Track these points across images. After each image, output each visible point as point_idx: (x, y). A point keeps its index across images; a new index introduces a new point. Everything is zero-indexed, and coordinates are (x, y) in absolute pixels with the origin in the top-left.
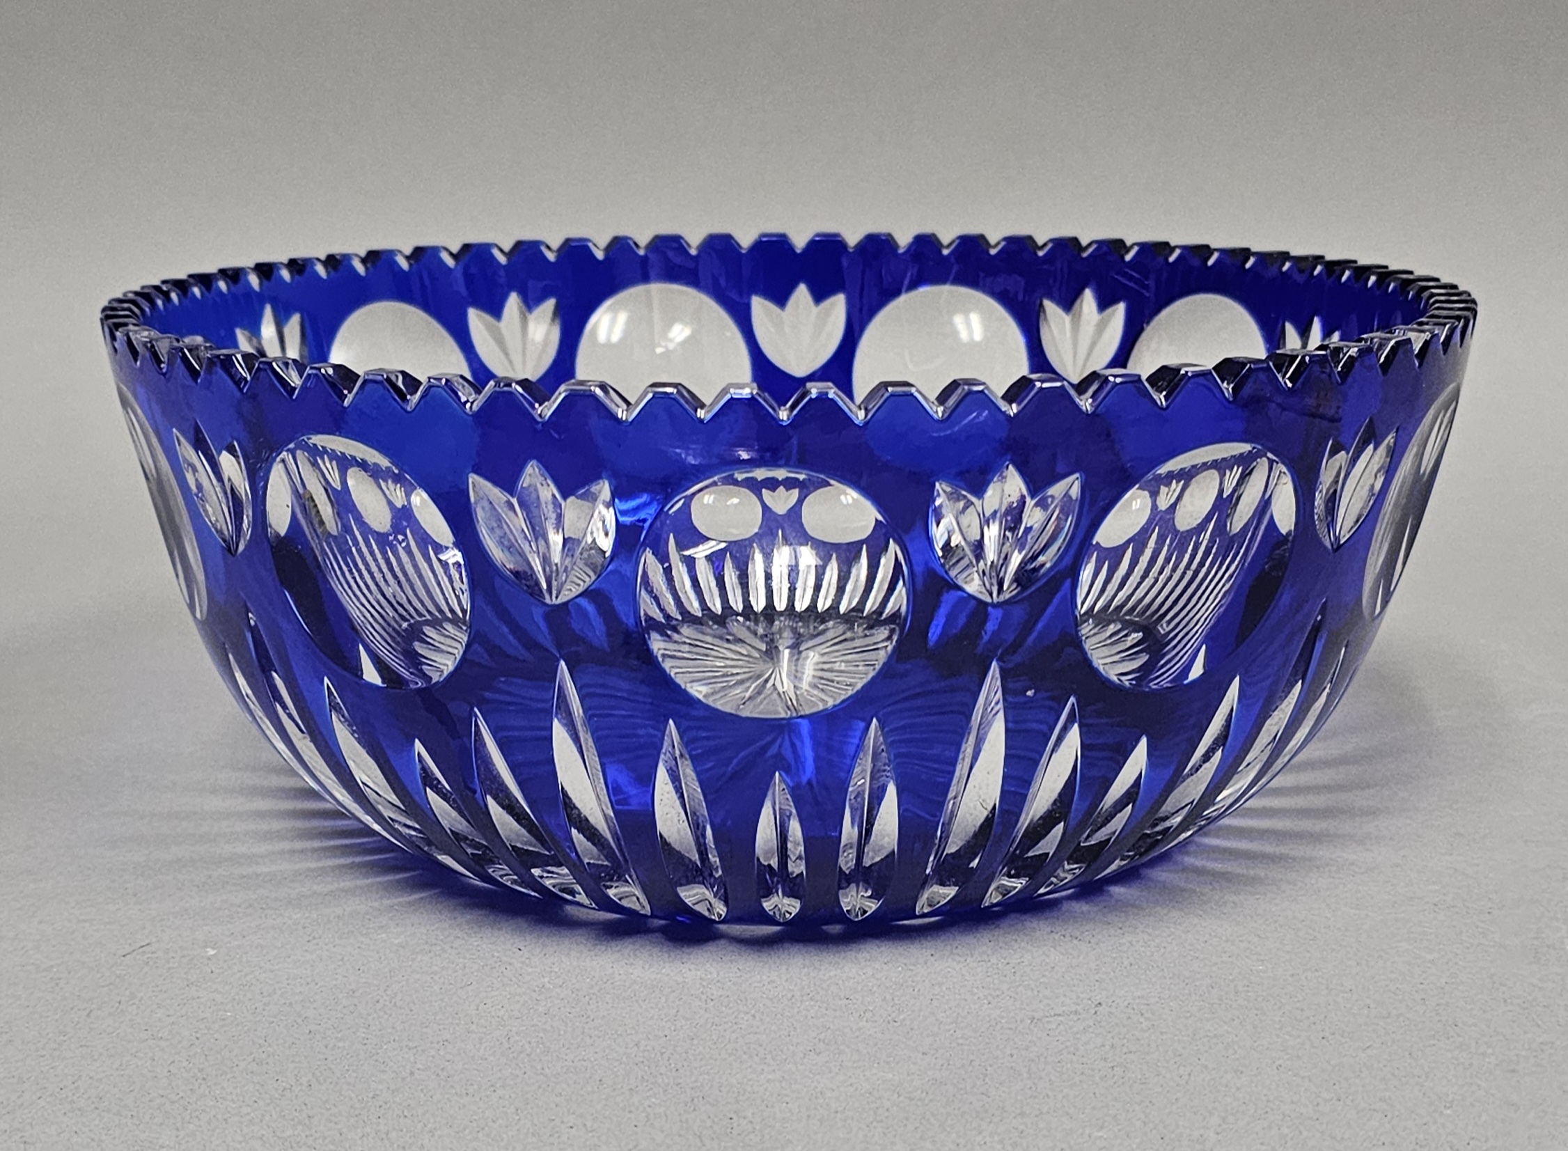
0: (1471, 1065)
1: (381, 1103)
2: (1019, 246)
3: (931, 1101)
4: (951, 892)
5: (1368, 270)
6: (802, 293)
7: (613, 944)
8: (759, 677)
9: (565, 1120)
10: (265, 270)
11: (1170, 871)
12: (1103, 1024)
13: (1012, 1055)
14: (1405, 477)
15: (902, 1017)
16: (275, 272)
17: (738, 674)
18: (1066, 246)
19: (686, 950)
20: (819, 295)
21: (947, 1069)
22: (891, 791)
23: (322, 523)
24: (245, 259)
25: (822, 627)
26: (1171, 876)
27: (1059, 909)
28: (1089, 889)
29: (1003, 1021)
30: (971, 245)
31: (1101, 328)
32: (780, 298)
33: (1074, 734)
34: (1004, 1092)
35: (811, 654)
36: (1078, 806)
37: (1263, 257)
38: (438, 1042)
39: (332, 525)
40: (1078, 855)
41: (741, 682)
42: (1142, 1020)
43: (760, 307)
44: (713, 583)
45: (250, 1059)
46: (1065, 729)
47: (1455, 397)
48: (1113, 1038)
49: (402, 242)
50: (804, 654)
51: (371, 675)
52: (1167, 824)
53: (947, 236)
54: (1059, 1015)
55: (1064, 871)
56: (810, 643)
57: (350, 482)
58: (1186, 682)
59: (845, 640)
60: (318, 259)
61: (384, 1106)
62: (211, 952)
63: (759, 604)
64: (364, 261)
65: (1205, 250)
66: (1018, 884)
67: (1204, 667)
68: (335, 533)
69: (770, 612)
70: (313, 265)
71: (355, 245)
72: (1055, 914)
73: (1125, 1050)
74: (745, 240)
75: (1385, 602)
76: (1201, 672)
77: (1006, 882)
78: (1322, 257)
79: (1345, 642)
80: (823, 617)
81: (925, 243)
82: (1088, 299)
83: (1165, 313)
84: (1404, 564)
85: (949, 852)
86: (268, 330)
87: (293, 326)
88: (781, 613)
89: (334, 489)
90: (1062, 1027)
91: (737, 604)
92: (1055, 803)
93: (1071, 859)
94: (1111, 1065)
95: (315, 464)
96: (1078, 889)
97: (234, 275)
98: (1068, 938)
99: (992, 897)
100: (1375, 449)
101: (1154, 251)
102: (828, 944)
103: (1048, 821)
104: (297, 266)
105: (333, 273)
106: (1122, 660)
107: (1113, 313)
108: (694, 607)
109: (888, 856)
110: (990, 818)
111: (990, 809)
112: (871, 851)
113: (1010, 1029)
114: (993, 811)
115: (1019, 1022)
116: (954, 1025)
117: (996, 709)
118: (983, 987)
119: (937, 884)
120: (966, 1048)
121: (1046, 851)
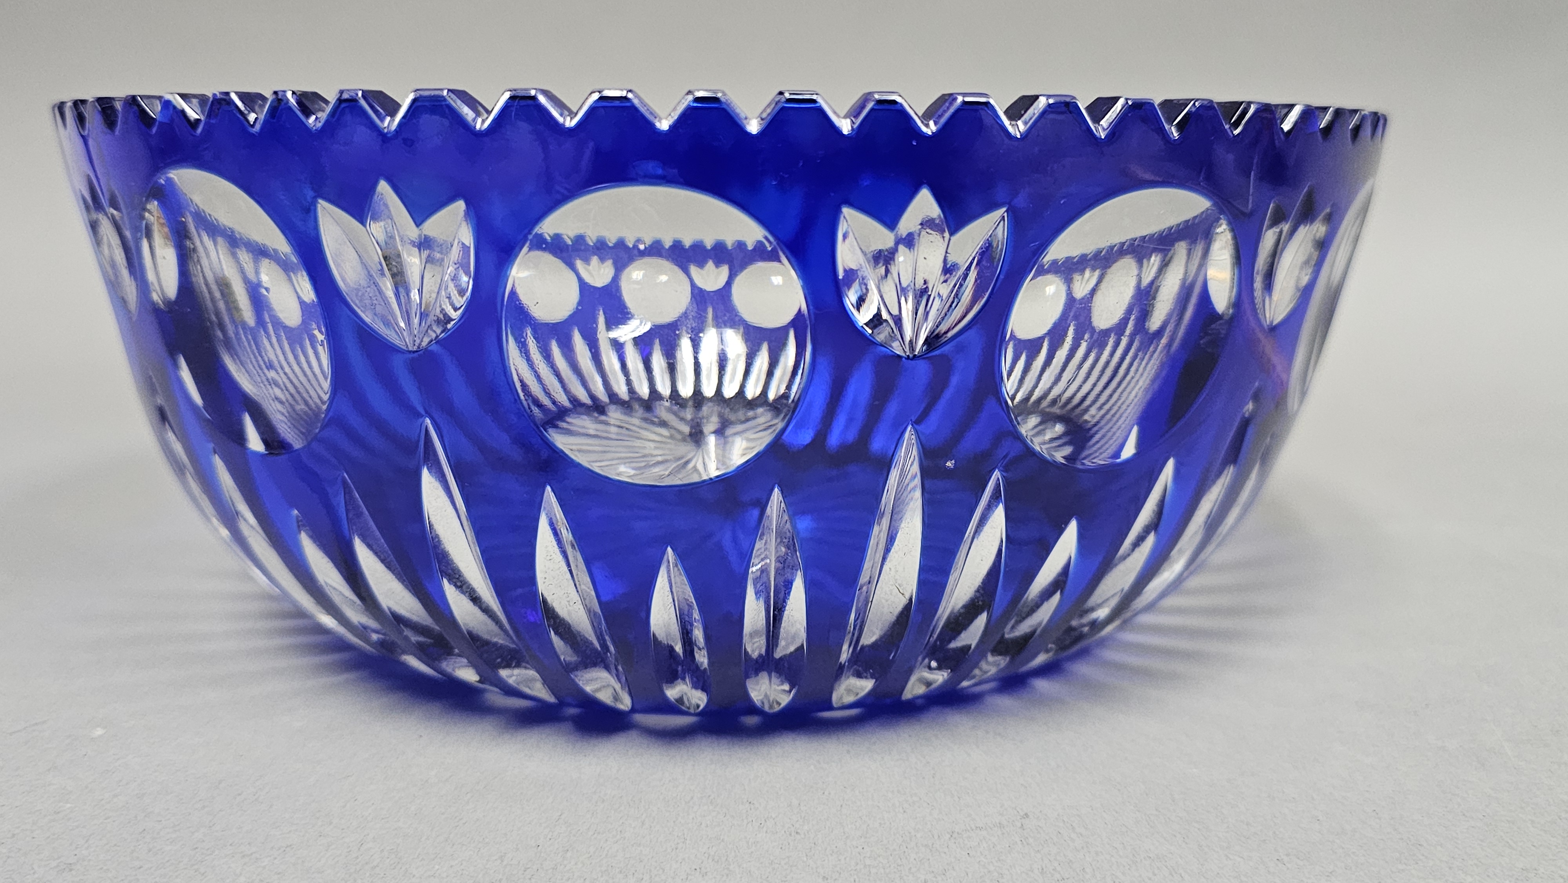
4: (866, 685)
12: (1031, 840)
15: (806, 827)
22: (798, 581)
25: (750, 414)
27: (982, 703)
28: (1014, 683)
29: (919, 835)
33: (999, 515)
36: (1001, 596)
40: (1003, 647)
44: (641, 366)
46: (990, 508)
50: (730, 439)
52: (1095, 615)
54: (981, 829)
55: (988, 664)
56: (737, 429)
58: (1118, 461)
63: (686, 390)
66: (940, 677)
67: (1137, 446)
69: (698, 397)
76: (1134, 451)
77: (928, 675)
80: (752, 404)
85: (865, 643)
88: (710, 400)
90: (984, 844)
91: (664, 388)
92: (978, 591)
93: (996, 651)
96: (1001, 683)
99: (914, 689)
103: (971, 610)
108: (622, 390)
109: (797, 650)
110: (907, 607)
111: (908, 596)
112: (782, 643)
113: (926, 846)
114: (911, 599)
115: (936, 837)
116: (863, 840)
117: (911, 486)
118: (899, 792)
119: (853, 675)
120: (873, 871)
121: (968, 643)
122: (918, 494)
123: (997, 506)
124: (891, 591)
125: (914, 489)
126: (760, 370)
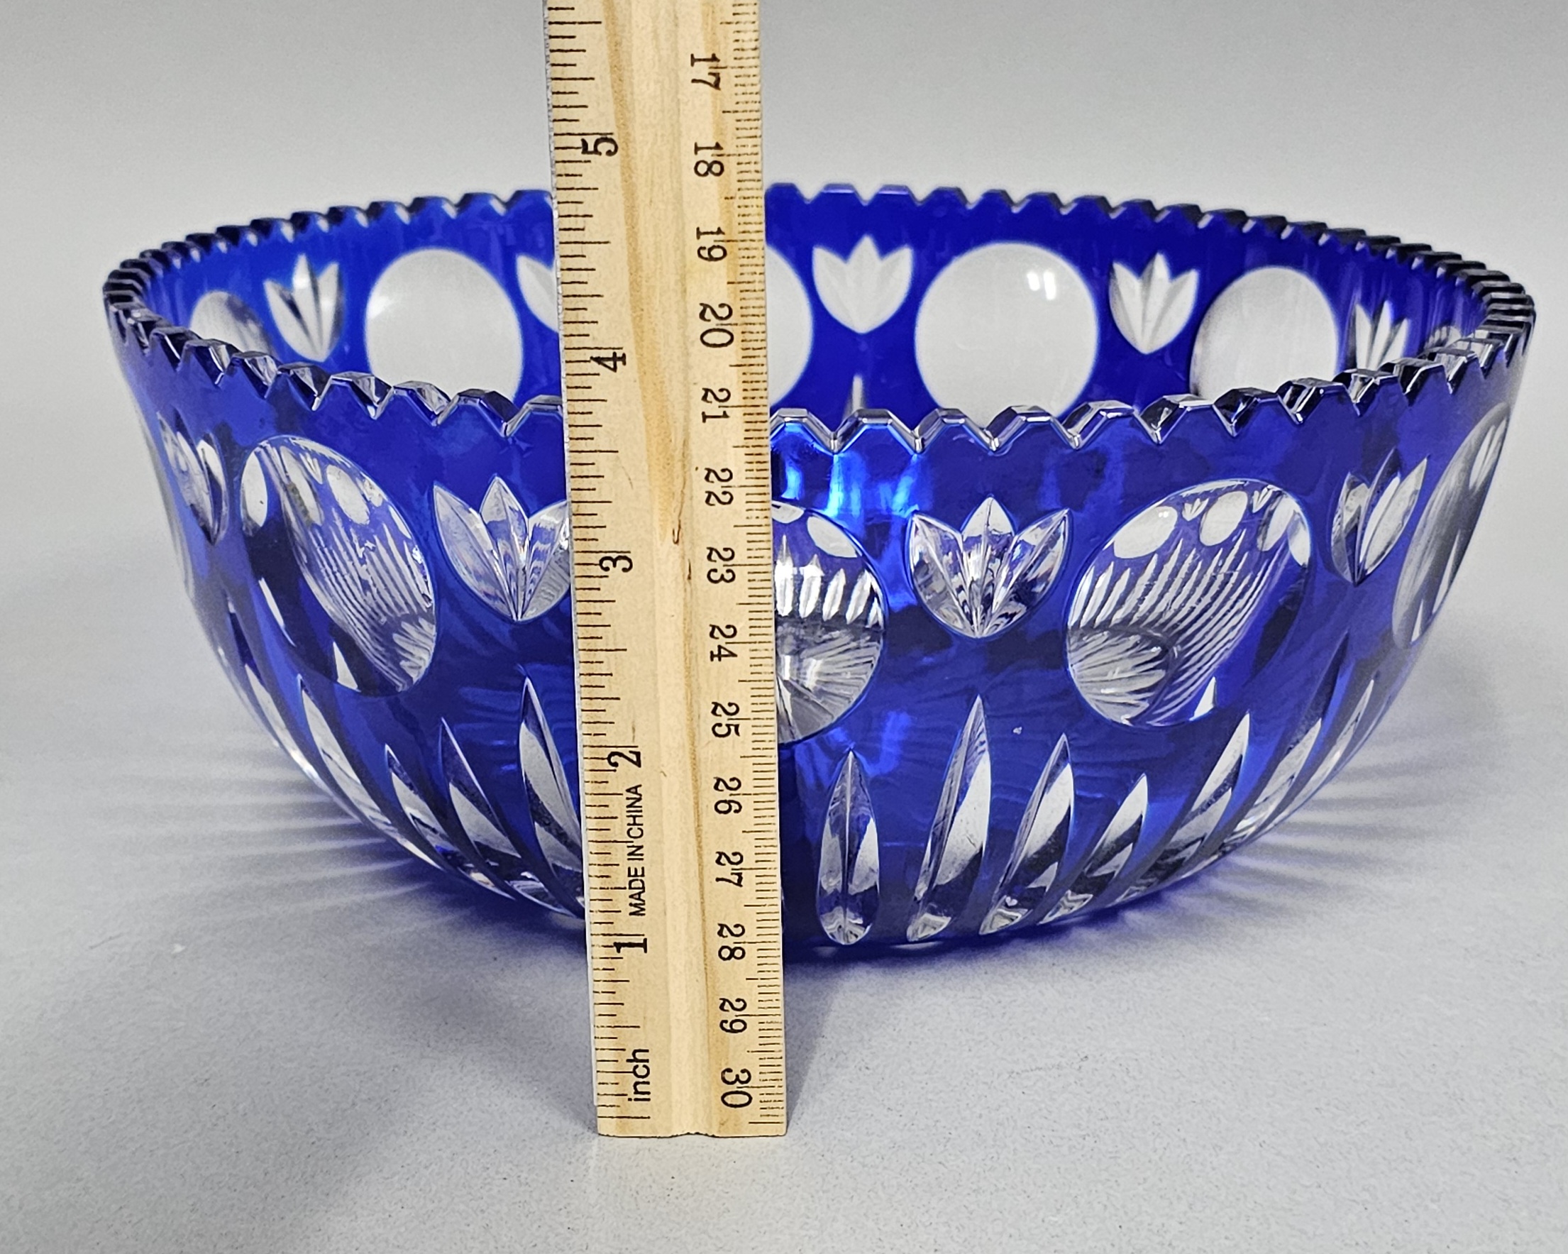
0: (1470, 1149)
1: (314, 1140)
2: (1091, 207)
3: (885, 1168)
4: (944, 921)
5: (1441, 257)
6: (867, 246)
9: (501, 1170)
10: (300, 220)
11: (1191, 896)
12: (1085, 1082)
13: (981, 1116)
14: (1449, 496)
16: (312, 223)
18: (1140, 210)
20: (885, 247)
21: (909, 1130)
22: (872, 827)
23: (306, 512)
24: (281, 210)
25: (826, 637)
26: (1192, 900)
27: (1068, 937)
28: (1101, 917)
29: (980, 1073)
30: (1043, 204)
31: (1171, 297)
32: (844, 249)
33: (1067, 774)
34: (963, 1161)
35: (813, 661)
36: (1072, 848)
37: (1337, 234)
38: (388, 1068)
39: (315, 515)
40: (1084, 885)
42: (1126, 1079)
43: (823, 259)
45: (192, 1079)
46: (1058, 767)
47: (1506, 415)
48: (1091, 1100)
49: (451, 191)
51: (345, 677)
52: (1180, 856)
53: (1018, 193)
54: (1040, 1069)
55: (1069, 901)
56: (813, 651)
57: (330, 478)
58: (1191, 719)
59: (848, 650)
60: (358, 209)
61: (317, 1143)
62: (179, 948)
64: (410, 209)
65: (1280, 222)
66: (1020, 914)
67: (1214, 702)
68: (319, 523)
70: (354, 214)
71: (401, 193)
72: (1062, 941)
73: (1102, 1115)
74: (810, 190)
75: (1426, 626)
76: (1210, 707)
77: (1006, 912)
78: (1397, 240)
79: (1374, 673)
80: (830, 626)
81: (995, 200)
82: (1160, 265)
83: (1238, 284)
84: (1451, 581)
85: (940, 883)
86: (301, 279)
87: (330, 274)
89: (316, 482)
90: (1040, 1084)
92: (1049, 841)
93: (1076, 889)
94: (1084, 1133)
95: (298, 459)
96: (1087, 917)
97: (263, 226)
98: (1069, 973)
99: (992, 924)
100: (1403, 478)
101: (1231, 219)
103: (1045, 856)
104: (336, 215)
105: (374, 223)
106: (1139, 675)
107: (1184, 282)
109: (871, 889)
110: (977, 857)
111: (978, 847)
112: (856, 880)
113: (985, 1083)
114: (981, 849)
115: (996, 1075)
116: (927, 1076)
117: (980, 749)
118: (967, 1030)
119: (928, 912)
120: (934, 1104)
121: (1043, 885)
122: (986, 756)
123: (1065, 766)
124: (962, 841)
125: (983, 751)
126: (836, 592)
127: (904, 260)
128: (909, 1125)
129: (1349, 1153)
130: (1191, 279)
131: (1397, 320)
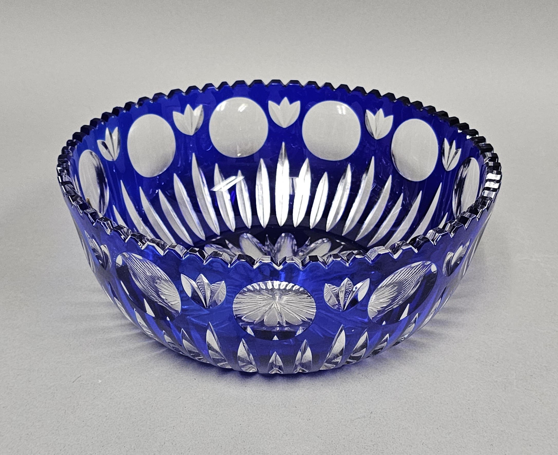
2: (359, 90)
6: (285, 100)
7: (225, 376)
8: (269, 304)
13: (344, 438)
17: (263, 303)
18: (375, 93)
19: (247, 378)
20: (292, 101)
29: (342, 421)
30: (343, 88)
31: (385, 122)
32: (278, 101)
41: (264, 306)
42: (384, 421)
43: (271, 104)
48: (375, 430)
53: (335, 85)
54: (359, 418)
60: (122, 107)
62: (100, 381)
64: (138, 103)
70: (121, 110)
73: (378, 436)
74: (266, 82)
78: (458, 120)
81: (327, 86)
82: (381, 112)
87: (116, 131)
90: (360, 424)
94: (373, 443)
97: (95, 122)
100: (463, 247)
102: (290, 378)
104: (116, 111)
107: (388, 119)
115: (347, 421)
118: (337, 403)
120: (331, 434)
127: (297, 104)
128: (324, 443)
129: (447, 446)
130: (391, 118)
131: (457, 148)
